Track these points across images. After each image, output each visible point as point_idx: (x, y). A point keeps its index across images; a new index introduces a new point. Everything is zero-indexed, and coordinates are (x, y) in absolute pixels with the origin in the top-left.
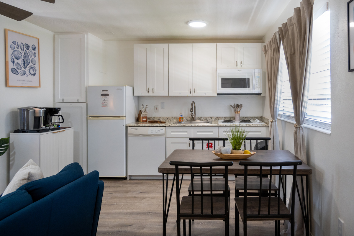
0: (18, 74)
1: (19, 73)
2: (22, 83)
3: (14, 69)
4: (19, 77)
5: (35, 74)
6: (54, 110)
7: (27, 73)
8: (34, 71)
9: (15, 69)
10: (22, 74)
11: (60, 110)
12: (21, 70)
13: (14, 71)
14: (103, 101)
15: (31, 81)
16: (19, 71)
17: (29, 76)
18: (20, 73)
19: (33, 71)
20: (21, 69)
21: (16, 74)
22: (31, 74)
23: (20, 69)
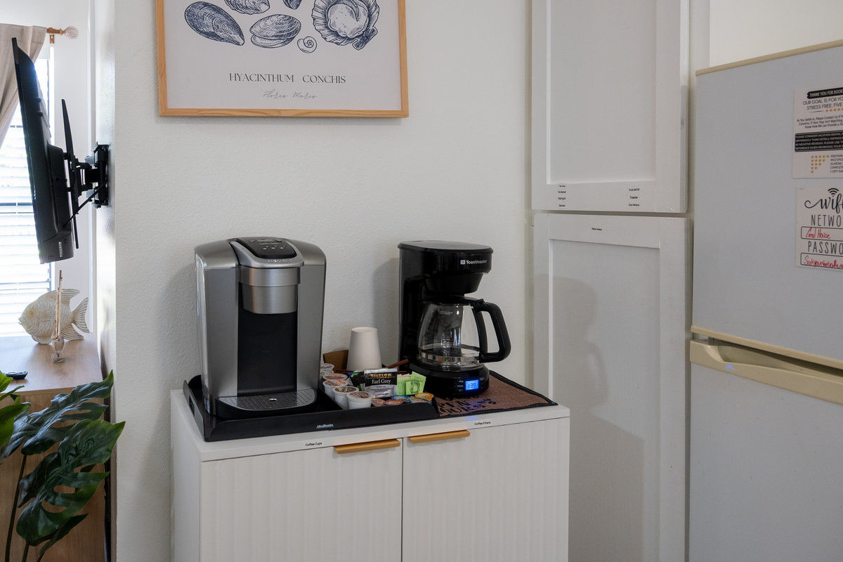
0: (237, 37)
1: (247, 35)
2: (269, 94)
3: (208, 11)
4: (248, 57)
5: (365, 37)
6: (439, 267)
7: (308, 30)
8: (364, 18)
9: (218, 10)
10: (265, 37)
11: (486, 268)
12: (257, 17)
13: (207, 21)
14: (817, 210)
15: (339, 80)
16: (244, 21)
17: (326, 48)
18: (257, 29)
19: (357, 16)
20: (264, 7)
21: (222, 39)
22: (336, 34)
23: (257, 10)
